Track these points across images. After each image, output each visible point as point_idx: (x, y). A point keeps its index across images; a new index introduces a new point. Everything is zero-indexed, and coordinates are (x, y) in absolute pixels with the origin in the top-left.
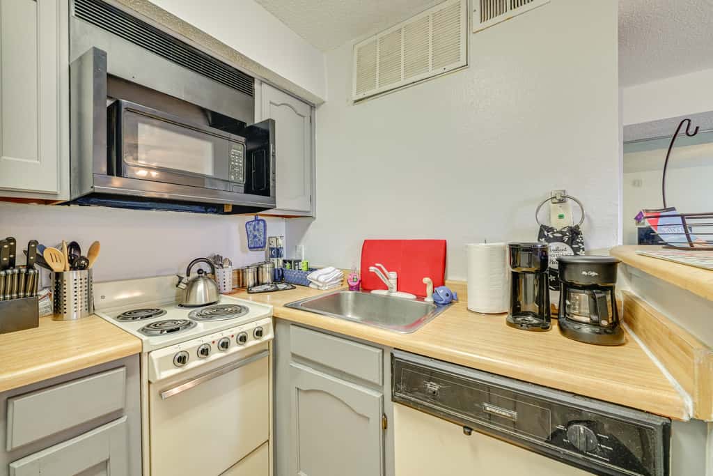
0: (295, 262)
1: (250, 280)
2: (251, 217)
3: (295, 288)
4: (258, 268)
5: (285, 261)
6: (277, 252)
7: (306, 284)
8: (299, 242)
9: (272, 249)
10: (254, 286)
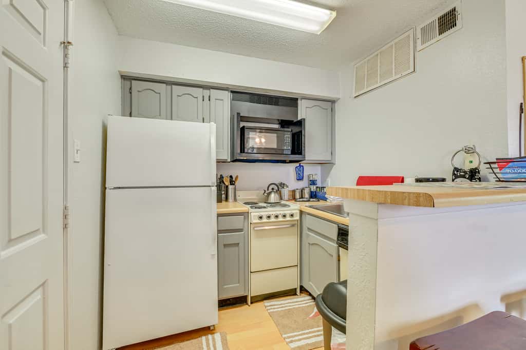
0: (321, 188)
1: (298, 196)
2: (297, 165)
3: (319, 201)
4: (302, 190)
5: (317, 187)
6: (313, 182)
7: (325, 199)
8: (327, 178)
9: (311, 180)
10: (300, 198)
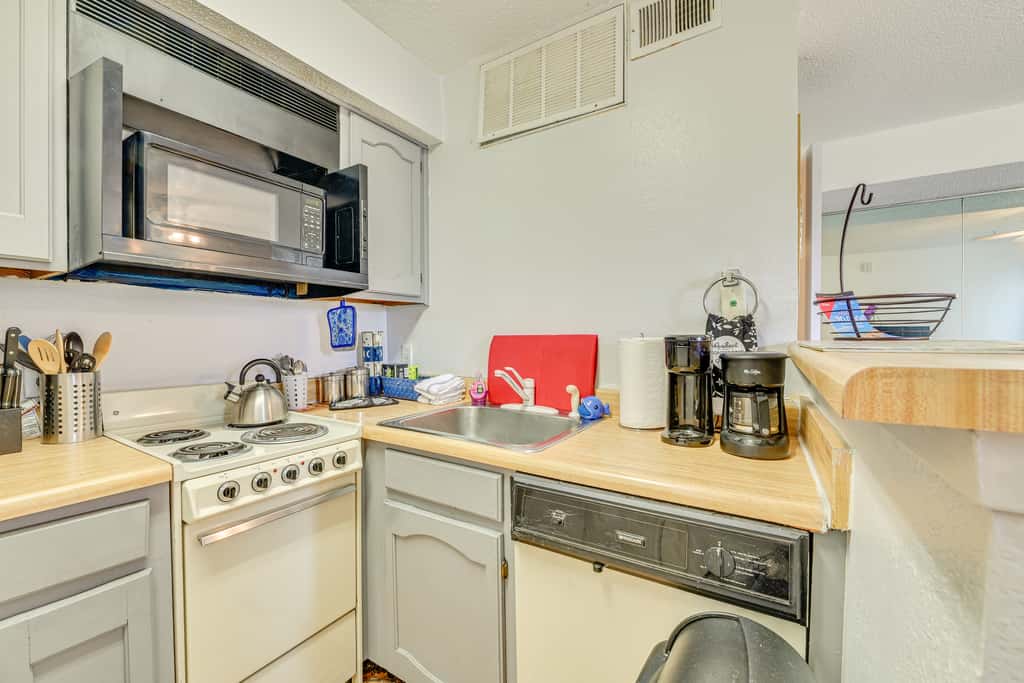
0: (399, 367)
1: (334, 393)
2: (335, 303)
3: (397, 403)
4: (346, 377)
5: (384, 367)
6: (374, 354)
7: (412, 397)
8: (406, 338)
9: (366, 349)
10: (340, 400)
